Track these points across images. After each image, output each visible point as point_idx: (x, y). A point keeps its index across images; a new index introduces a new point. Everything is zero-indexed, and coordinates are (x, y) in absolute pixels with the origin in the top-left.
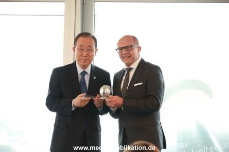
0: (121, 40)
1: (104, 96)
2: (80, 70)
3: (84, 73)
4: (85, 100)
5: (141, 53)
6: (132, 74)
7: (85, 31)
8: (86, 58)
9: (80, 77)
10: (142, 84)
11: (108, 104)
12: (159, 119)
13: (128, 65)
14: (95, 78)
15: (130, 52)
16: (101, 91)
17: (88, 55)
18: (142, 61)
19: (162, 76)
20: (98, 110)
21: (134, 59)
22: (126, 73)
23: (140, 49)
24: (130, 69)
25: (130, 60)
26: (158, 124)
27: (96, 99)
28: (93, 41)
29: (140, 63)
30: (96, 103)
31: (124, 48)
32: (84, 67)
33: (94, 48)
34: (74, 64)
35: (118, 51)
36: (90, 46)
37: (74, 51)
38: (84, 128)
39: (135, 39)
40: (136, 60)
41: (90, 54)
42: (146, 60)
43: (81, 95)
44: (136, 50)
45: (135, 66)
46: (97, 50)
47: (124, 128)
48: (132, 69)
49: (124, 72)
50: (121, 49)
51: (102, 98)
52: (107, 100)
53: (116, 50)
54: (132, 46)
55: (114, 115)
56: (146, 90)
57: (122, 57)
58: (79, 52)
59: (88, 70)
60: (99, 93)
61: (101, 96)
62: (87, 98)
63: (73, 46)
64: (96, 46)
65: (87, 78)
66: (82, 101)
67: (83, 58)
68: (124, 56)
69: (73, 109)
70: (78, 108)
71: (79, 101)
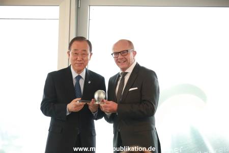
0: (116, 45)
1: (99, 101)
2: (74, 75)
3: (79, 77)
4: (81, 105)
5: (136, 57)
6: (127, 78)
7: (80, 35)
8: (81, 62)
9: (75, 82)
10: (137, 88)
11: (103, 109)
12: (154, 124)
13: (123, 69)
14: (89, 82)
15: (126, 57)
16: (96, 96)
17: (83, 59)
18: (137, 66)
19: (157, 81)
20: (93, 115)
21: (129, 63)
22: (121, 78)
23: (135, 53)
24: (125, 74)
25: (125, 65)
26: (153, 129)
27: (90, 104)
28: (88, 46)
29: (135, 67)
30: (90, 108)
31: (120, 52)
32: (79, 71)
33: (89, 52)
34: (69, 68)
35: (113, 55)
36: (85, 51)
37: (69, 55)
38: (79, 133)
39: (130, 43)
40: (132, 64)
41: (85, 59)
42: (141, 65)
43: (76, 99)
44: (131, 54)
45: (130, 71)
46: (91, 54)
47: (119, 133)
48: (127, 73)
49: (119, 76)
50: (116, 53)
51: (97, 103)
52: (102, 105)
53: (112, 54)
54: (127, 51)
55: (109, 120)
56: (141, 95)
57: (118, 62)
58: (74, 56)
59: (83, 75)
60: (93, 98)
61: (96, 101)
62: (81, 103)
63: (68, 50)
64: (91, 50)
65: (82, 83)
66: (77, 106)
67: (78, 62)
68: (119, 60)
69: (68, 114)
70: (72, 113)
71: (74, 106)
